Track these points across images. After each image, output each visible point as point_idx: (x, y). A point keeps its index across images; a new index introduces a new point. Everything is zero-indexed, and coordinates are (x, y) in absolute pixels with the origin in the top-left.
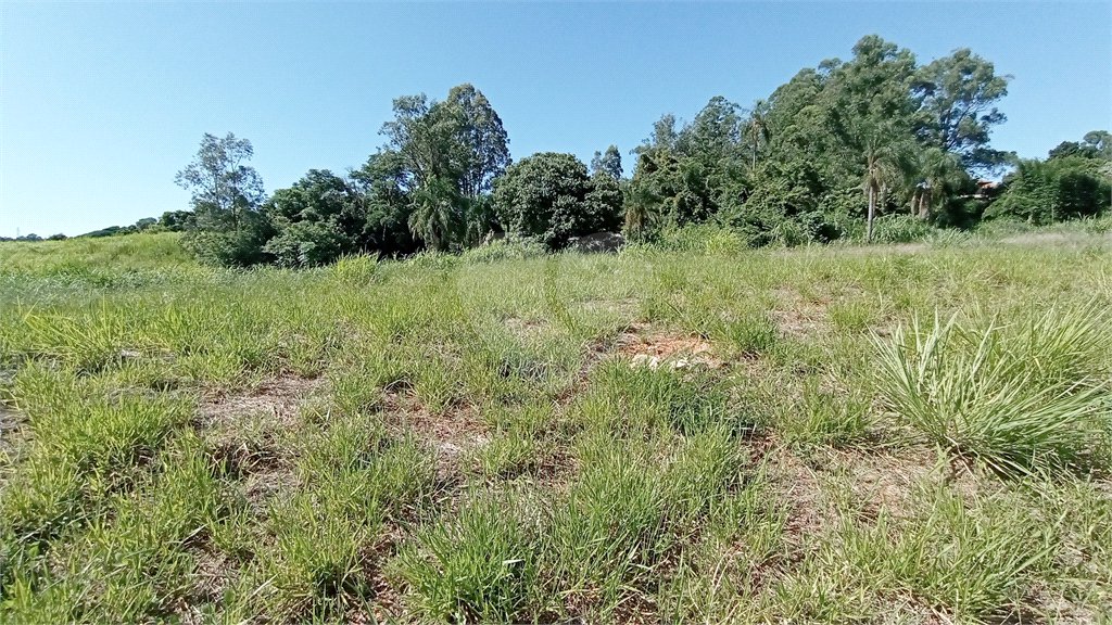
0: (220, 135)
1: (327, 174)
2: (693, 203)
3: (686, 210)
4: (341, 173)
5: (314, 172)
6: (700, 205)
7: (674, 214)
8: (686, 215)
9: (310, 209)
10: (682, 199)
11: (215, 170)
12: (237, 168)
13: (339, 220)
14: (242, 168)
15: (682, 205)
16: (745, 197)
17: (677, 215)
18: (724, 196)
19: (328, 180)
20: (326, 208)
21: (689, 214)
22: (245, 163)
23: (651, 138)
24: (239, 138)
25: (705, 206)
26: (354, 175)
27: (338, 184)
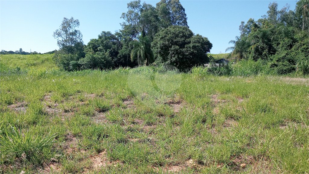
0: (69, 18)
1: (109, 33)
2: (263, 49)
3: (259, 52)
4: (113, 33)
5: (104, 32)
6: (267, 50)
7: (253, 54)
8: (259, 55)
9: (101, 47)
10: (257, 47)
11: (66, 31)
12: (74, 31)
13: (110, 52)
14: (76, 31)
15: (257, 50)
16: (291, 46)
17: (254, 55)
18: (280, 46)
19: (109, 35)
20: (107, 47)
21: (260, 54)
22: (76, 29)
23: (267, 15)
24: (75, 19)
25: (269, 50)
26: (117, 34)
27: (113, 37)
